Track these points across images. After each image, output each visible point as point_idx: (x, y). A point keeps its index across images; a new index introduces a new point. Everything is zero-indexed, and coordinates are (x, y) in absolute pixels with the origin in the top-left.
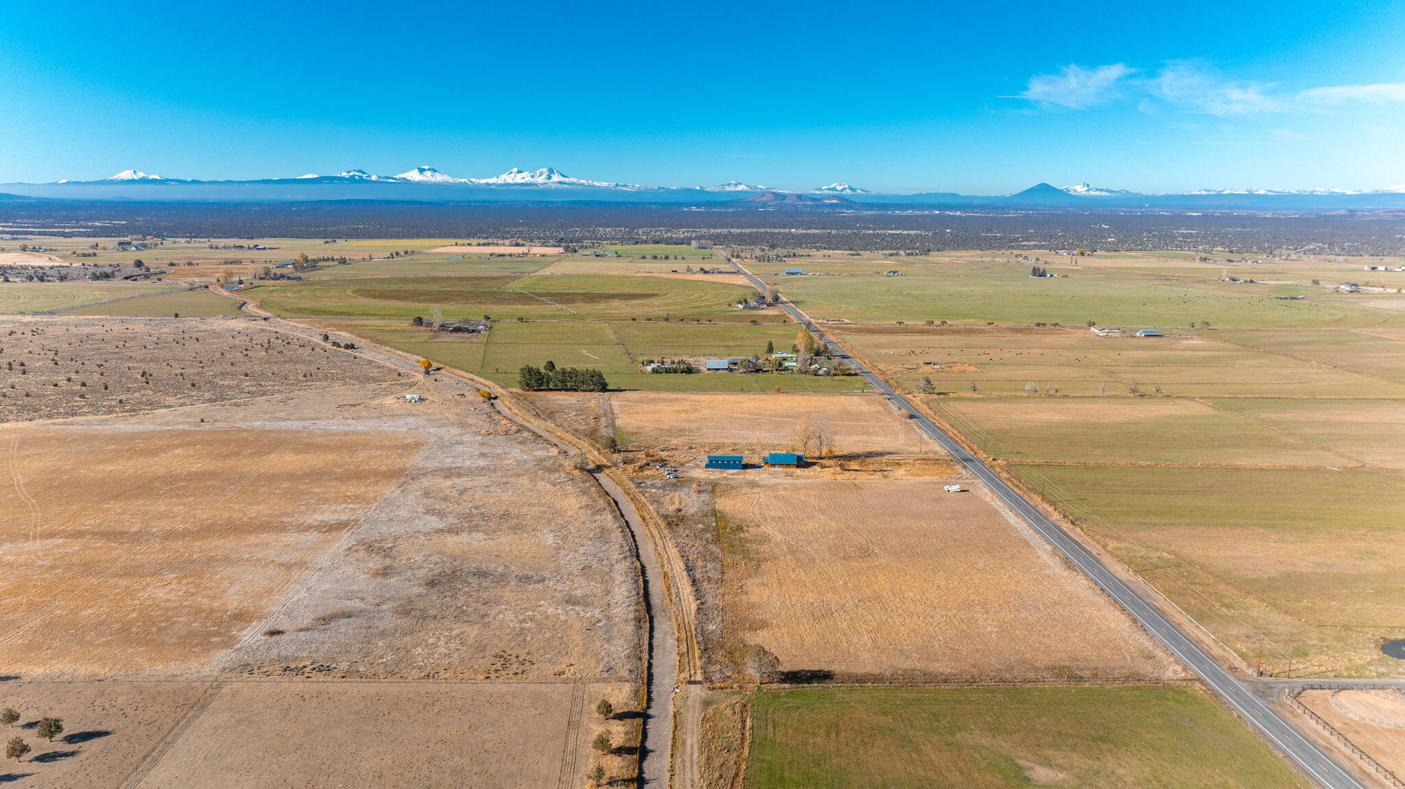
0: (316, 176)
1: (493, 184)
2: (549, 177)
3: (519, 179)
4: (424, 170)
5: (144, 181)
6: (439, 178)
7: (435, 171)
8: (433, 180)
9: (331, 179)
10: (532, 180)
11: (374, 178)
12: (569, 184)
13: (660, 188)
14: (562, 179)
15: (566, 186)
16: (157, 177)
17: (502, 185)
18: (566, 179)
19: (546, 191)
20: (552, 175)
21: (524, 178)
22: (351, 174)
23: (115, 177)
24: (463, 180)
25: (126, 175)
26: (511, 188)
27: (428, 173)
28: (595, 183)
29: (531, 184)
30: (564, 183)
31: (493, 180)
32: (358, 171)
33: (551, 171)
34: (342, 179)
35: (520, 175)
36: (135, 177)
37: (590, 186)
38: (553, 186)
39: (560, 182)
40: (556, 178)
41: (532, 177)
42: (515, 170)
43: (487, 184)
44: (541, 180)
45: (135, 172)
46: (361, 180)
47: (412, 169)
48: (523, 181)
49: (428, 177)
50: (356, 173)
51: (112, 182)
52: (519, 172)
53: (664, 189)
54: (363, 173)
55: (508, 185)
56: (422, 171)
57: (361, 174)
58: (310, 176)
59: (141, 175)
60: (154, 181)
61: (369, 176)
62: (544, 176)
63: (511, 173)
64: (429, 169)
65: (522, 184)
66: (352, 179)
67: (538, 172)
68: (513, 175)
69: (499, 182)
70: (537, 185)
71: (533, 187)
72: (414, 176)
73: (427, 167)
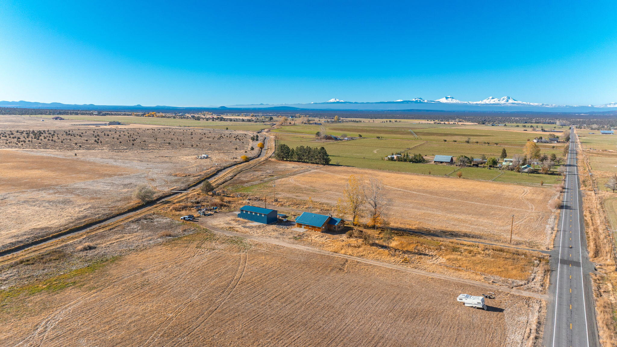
0: (402, 100)
1: (479, 104)
2: (507, 101)
3: (492, 102)
4: (448, 98)
5: (338, 102)
6: (454, 101)
7: (453, 98)
8: (452, 102)
9: (407, 102)
10: (499, 102)
11: (426, 101)
12: (517, 104)
13: (567, 106)
14: (514, 102)
15: (516, 105)
16: (343, 101)
17: (483, 104)
18: (516, 102)
19: (505, 107)
20: (509, 100)
21: (495, 101)
22: (416, 100)
23: (329, 101)
24: (465, 102)
25: (332, 100)
26: (488, 105)
27: (450, 99)
28: (531, 104)
29: (498, 104)
30: (515, 104)
31: (478, 102)
32: (419, 99)
33: (509, 98)
34: (413, 102)
35: (494, 100)
36: (335, 101)
37: (528, 105)
38: (509, 105)
39: (513, 103)
40: (511, 101)
41: (499, 101)
42: (491, 97)
43: (477, 104)
44: (503, 102)
45: (335, 99)
46: (420, 102)
47: (442, 98)
48: (494, 103)
49: (450, 101)
50: (418, 99)
51: (327, 103)
52: (493, 98)
53: (569, 106)
54: (421, 99)
55: (487, 104)
56: (447, 98)
57: (420, 100)
58: (399, 101)
59: (338, 100)
60: (342, 102)
61: (424, 101)
62: (505, 100)
63: (488, 99)
64: (450, 98)
65: (494, 104)
66: (416, 102)
67: (502, 98)
68: (489, 100)
69: (483, 103)
70: (500, 104)
71: (498, 106)
72: (443, 100)
73: (449, 97)
